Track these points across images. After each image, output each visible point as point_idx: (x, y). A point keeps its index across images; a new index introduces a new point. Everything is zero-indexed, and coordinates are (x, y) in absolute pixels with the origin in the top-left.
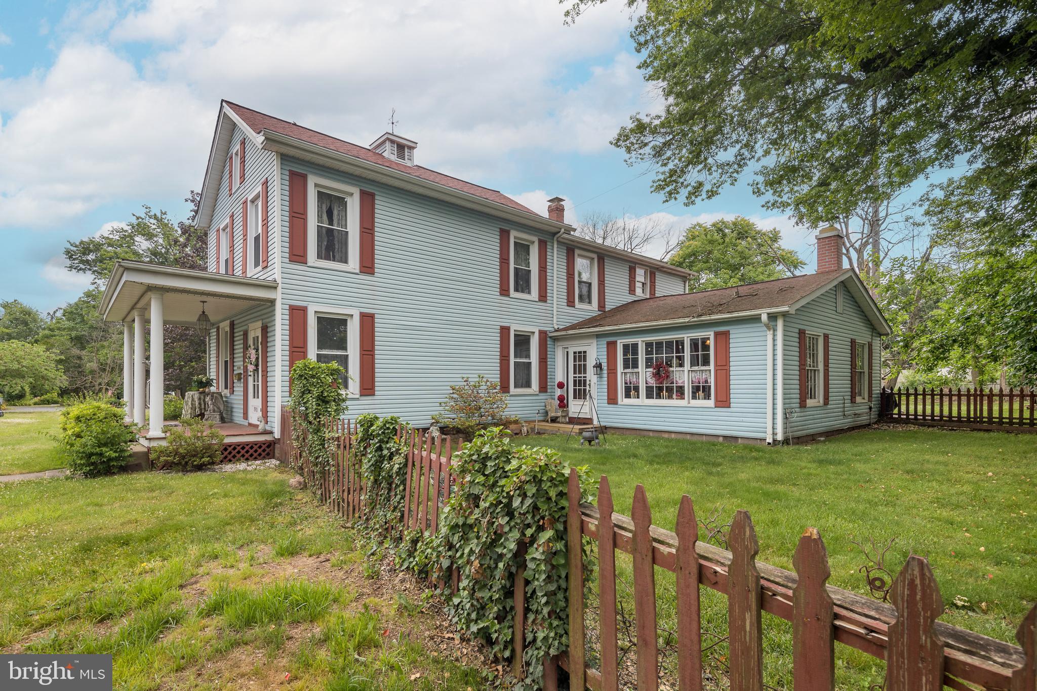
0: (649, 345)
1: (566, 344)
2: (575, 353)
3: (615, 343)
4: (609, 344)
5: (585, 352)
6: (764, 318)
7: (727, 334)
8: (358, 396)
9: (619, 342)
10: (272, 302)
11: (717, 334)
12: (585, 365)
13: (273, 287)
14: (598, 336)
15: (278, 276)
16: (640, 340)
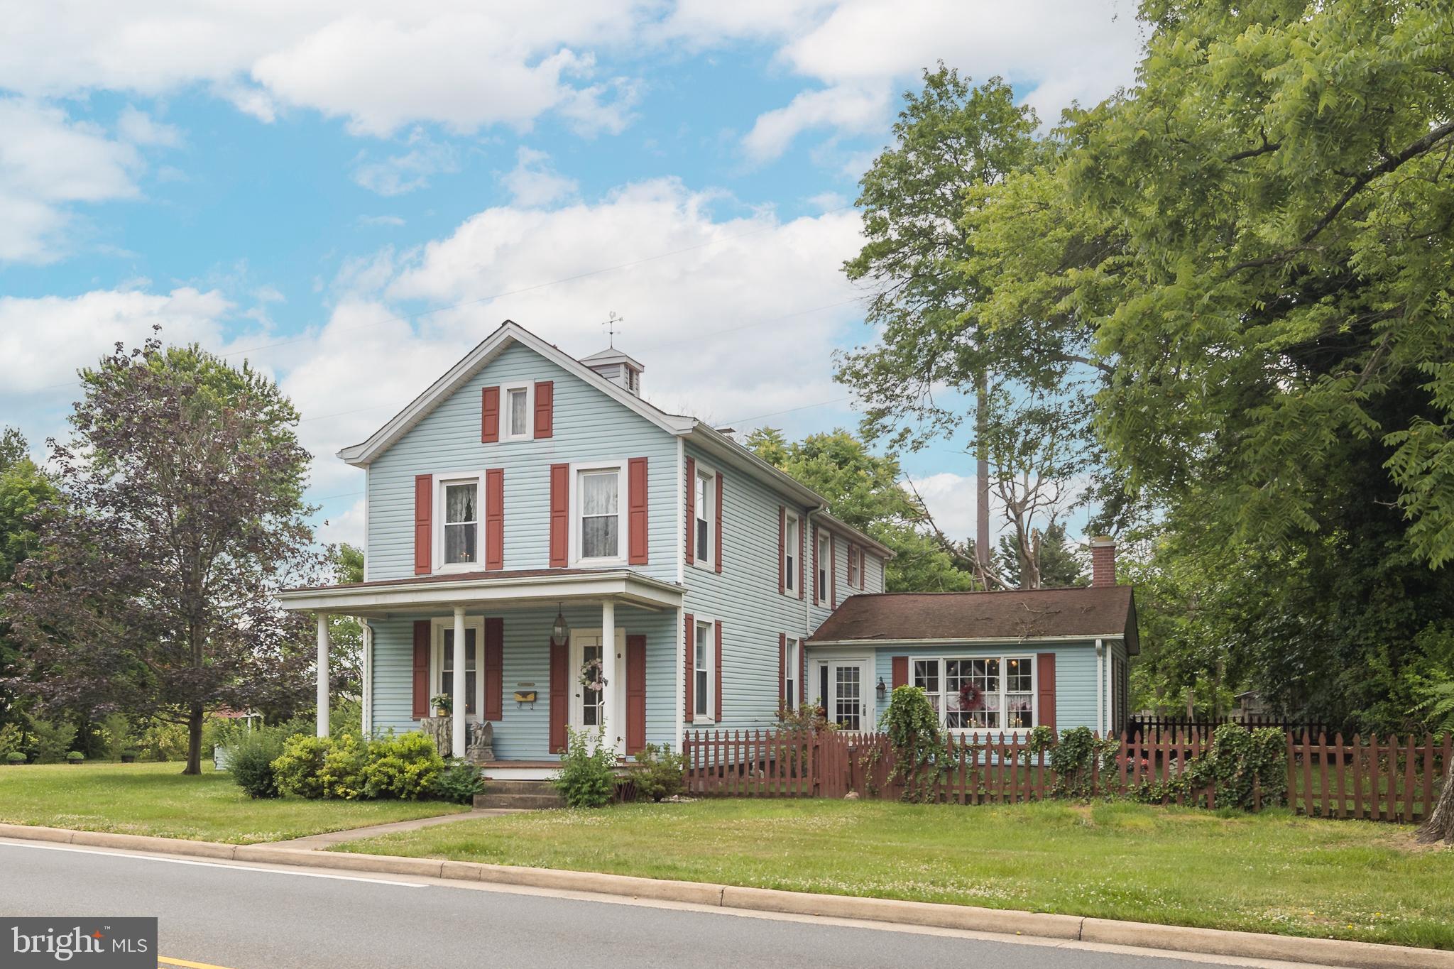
0: (950, 664)
1: (824, 657)
2: (838, 669)
3: (905, 660)
4: (895, 660)
5: (857, 669)
6: (1099, 643)
7: (1052, 656)
8: (713, 722)
9: (910, 658)
10: (674, 610)
11: (1040, 657)
12: (857, 686)
13: (676, 592)
14: (879, 649)
15: (680, 579)
16: (942, 657)
